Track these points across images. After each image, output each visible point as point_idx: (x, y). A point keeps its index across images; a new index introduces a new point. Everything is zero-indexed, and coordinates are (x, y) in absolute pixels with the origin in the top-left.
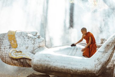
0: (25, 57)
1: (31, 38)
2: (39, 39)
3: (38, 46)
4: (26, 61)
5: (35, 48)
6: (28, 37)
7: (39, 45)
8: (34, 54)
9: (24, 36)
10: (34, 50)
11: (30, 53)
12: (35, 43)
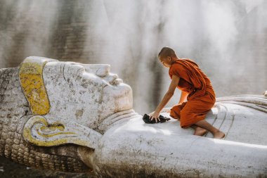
0: (75, 143)
1: (91, 83)
2: (116, 87)
3: (114, 108)
4: (76, 153)
5: (103, 115)
6: (84, 80)
7: (116, 104)
8: (102, 132)
9: (72, 78)
10: (100, 121)
11: (88, 129)
12: (105, 98)
